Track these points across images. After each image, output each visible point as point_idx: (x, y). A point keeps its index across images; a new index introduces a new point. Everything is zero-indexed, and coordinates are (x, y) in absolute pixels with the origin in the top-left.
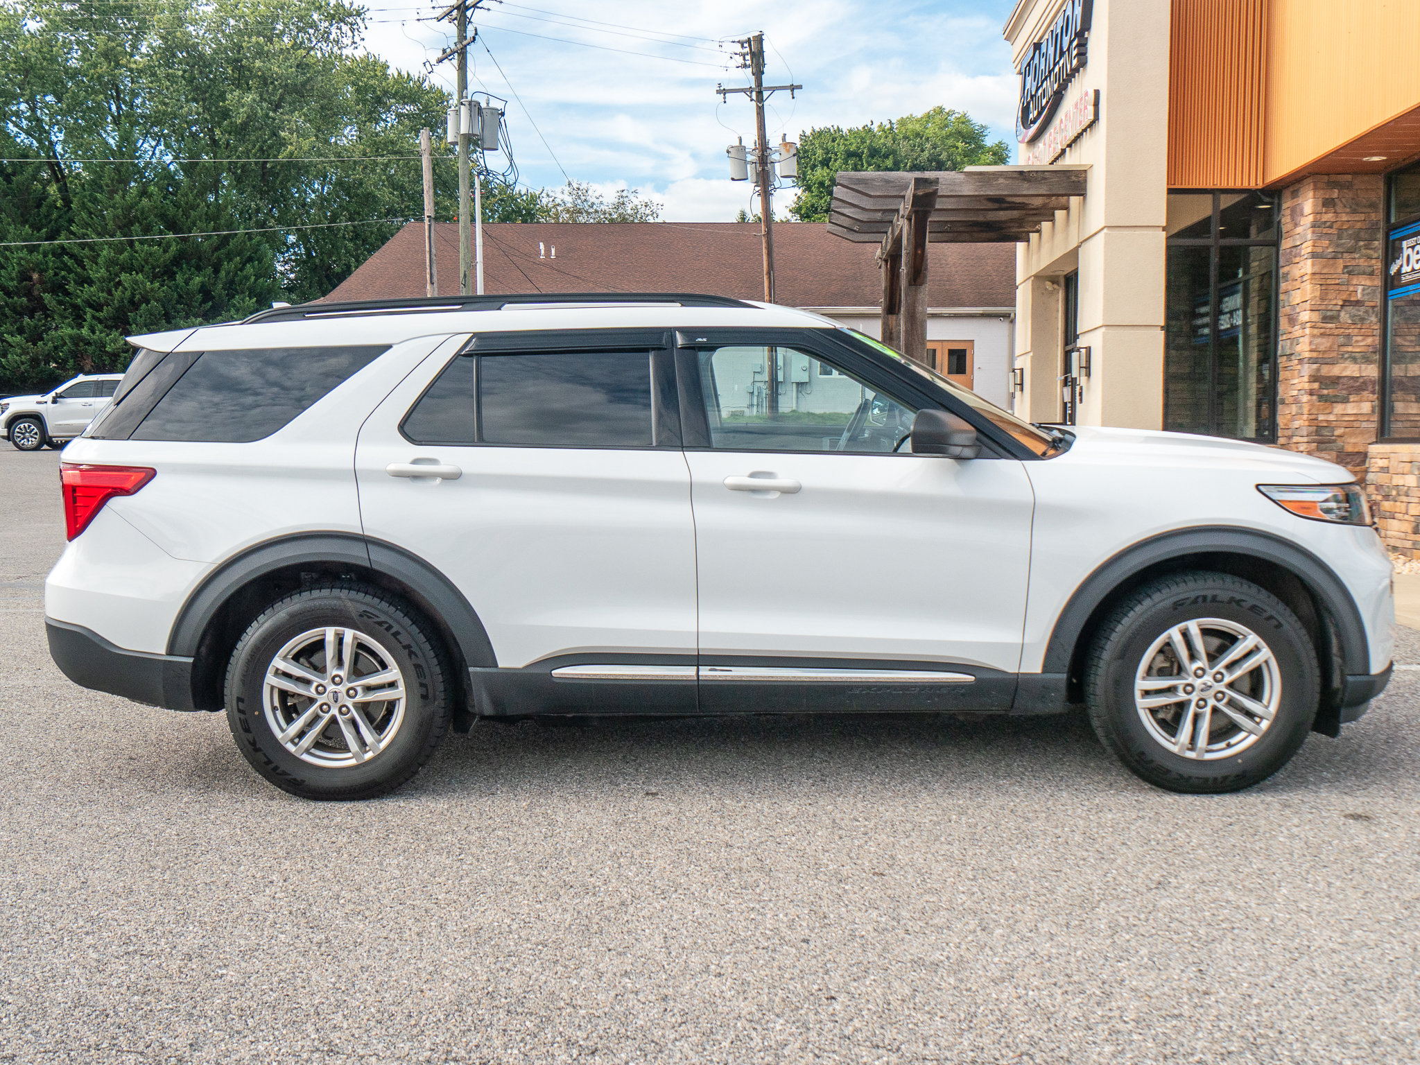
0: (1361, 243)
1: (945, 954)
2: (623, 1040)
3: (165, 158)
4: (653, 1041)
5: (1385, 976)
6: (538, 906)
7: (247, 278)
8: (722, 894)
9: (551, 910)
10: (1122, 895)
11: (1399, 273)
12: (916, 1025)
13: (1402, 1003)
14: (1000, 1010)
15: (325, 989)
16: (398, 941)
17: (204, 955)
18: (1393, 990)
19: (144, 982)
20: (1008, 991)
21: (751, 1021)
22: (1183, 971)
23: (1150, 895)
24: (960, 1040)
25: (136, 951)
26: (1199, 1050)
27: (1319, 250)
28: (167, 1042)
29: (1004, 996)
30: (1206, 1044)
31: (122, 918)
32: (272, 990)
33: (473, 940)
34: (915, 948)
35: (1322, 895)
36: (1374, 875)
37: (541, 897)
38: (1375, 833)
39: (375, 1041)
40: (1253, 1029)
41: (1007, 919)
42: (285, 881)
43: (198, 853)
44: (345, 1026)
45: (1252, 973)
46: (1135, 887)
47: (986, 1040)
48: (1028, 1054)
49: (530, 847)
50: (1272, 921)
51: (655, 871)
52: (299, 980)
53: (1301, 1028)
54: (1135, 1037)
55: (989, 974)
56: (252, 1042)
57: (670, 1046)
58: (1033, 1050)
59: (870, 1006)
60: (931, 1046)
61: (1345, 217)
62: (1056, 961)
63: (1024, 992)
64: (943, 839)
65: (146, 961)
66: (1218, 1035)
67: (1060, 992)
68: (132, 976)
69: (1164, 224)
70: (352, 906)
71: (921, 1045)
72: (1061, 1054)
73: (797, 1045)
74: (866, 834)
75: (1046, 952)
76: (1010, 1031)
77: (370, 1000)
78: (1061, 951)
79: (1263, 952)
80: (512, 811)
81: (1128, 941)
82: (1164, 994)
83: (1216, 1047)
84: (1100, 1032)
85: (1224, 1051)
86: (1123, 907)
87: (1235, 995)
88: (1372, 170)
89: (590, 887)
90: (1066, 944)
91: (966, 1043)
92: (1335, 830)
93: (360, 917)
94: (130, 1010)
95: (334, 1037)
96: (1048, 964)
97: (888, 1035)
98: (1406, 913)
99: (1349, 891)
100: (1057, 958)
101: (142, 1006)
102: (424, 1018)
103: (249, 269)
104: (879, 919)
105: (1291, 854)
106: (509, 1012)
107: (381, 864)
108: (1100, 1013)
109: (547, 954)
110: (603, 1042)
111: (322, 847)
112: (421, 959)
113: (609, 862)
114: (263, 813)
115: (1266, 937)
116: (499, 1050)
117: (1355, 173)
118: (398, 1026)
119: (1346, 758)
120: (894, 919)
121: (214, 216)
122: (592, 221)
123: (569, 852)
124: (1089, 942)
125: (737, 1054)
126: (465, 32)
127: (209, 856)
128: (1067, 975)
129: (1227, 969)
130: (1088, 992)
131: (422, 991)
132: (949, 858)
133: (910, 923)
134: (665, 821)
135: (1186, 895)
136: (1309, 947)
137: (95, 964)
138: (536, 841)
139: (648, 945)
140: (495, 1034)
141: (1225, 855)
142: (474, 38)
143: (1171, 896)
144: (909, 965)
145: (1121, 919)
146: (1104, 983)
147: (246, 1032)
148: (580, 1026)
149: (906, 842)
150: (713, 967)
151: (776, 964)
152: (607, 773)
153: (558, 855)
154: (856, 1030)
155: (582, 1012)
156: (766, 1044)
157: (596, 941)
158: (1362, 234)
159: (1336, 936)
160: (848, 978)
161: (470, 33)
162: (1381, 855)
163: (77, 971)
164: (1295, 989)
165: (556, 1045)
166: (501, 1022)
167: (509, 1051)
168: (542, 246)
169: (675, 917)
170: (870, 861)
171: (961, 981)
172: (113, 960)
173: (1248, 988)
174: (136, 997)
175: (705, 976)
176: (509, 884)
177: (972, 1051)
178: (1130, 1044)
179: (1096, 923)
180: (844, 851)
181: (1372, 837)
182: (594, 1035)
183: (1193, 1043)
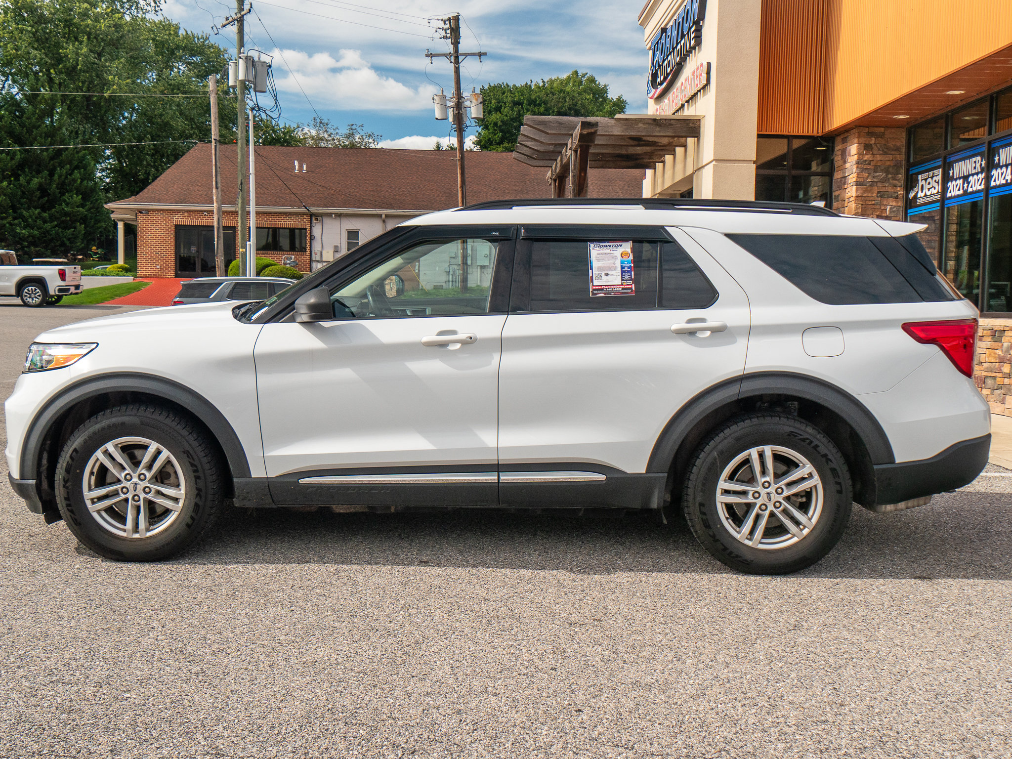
0: (890, 176)
1: (654, 678)
2: (433, 743)
3: (12, 90)
4: (455, 744)
5: (962, 692)
6: (355, 645)
7: (75, 181)
8: (487, 635)
9: (366, 648)
10: (771, 635)
11: (915, 197)
12: (642, 729)
13: (977, 711)
14: (700, 718)
15: (206, 708)
16: (255, 671)
17: (111, 683)
18: (970, 701)
19: (68, 704)
20: (703, 705)
21: (524, 728)
22: (823, 689)
23: (790, 635)
24: (675, 741)
25: (58, 681)
26: (844, 746)
27: (861, 180)
28: (93, 749)
29: (701, 708)
30: (848, 742)
31: (43, 656)
32: (166, 709)
33: (311, 670)
34: (632, 674)
35: (909, 634)
36: (942, 620)
37: (356, 638)
38: (937, 590)
39: (250, 746)
40: (878, 730)
41: (694, 652)
42: (163, 627)
43: (94, 607)
44: (226, 734)
45: (871, 690)
46: (779, 628)
47: (693, 740)
48: (724, 750)
49: (342, 601)
50: (878, 652)
51: (436, 618)
52: (186, 701)
53: (911, 729)
54: (798, 737)
55: (688, 692)
56: (158, 748)
57: (468, 747)
58: (728, 747)
59: (607, 717)
60: (656, 745)
61: (879, 157)
62: (733, 682)
63: (714, 705)
64: (638, 595)
65: (67, 688)
66: (855, 735)
67: (740, 704)
68: (58, 699)
69: (755, 159)
70: (217, 646)
71: (648, 744)
72: (748, 750)
73: (560, 745)
74: (583, 591)
75: (725, 676)
76: (709, 734)
77: (242, 715)
78: (736, 675)
79: (875, 675)
80: (324, 575)
81: (782, 668)
82: (813, 706)
83: (855, 744)
84: (773, 734)
85: (861, 746)
86: (774, 643)
87: (863, 706)
88: (898, 125)
89: (391, 630)
90: (738, 670)
91: (680, 742)
92: (909, 588)
93: (224, 654)
94: (61, 725)
95: (219, 743)
96: (728, 685)
97: (624, 737)
98: (969, 647)
99: (927, 631)
100: (734, 681)
101: (70, 722)
102: (284, 728)
103: (77, 174)
104: (603, 653)
105: (883, 605)
106: (346, 723)
107: (233, 614)
108: (770, 720)
109: (368, 680)
110: (418, 744)
111: (186, 601)
112: (274, 684)
113: (401, 612)
114: (138, 577)
115: (876, 664)
116: (343, 752)
117: (887, 127)
118: (266, 735)
119: (908, 537)
120: (614, 652)
121: (52, 134)
122: (330, 146)
123: (371, 605)
124: (755, 669)
125: (518, 753)
126: (243, 5)
127: (102, 609)
128: (743, 692)
129: (853, 687)
130: (759, 705)
131: (280, 709)
132: (645, 608)
133: (626, 656)
134: (437, 582)
135: (816, 634)
136: (907, 671)
137: (29, 691)
138: (345, 597)
139: (440, 673)
140: (338, 740)
141: (838, 606)
142: (250, 10)
143: (805, 635)
144: (630, 686)
145: (774, 652)
146: (769, 698)
147: (151, 741)
148: (400, 733)
149: (613, 597)
150: (490, 689)
151: (535, 686)
152: (389, 547)
153: (363, 607)
154: (600, 734)
155: (401, 723)
156: (537, 744)
157: (402, 670)
158: (891, 169)
159: (924, 663)
160: (588, 696)
161: (246, 7)
162: (944, 605)
163: (15, 696)
164: (902, 702)
165: (385, 747)
166: (342, 731)
167: (351, 752)
168: (296, 163)
169: (457, 652)
170: (590, 611)
171: (669, 697)
172: (42, 687)
173: (870, 701)
174: (64, 715)
175: (485, 696)
176: (331, 629)
177: (685, 748)
178: (795, 743)
179: (757, 655)
180: (570, 603)
181: (936, 593)
182: (412, 739)
183: (839, 741)
